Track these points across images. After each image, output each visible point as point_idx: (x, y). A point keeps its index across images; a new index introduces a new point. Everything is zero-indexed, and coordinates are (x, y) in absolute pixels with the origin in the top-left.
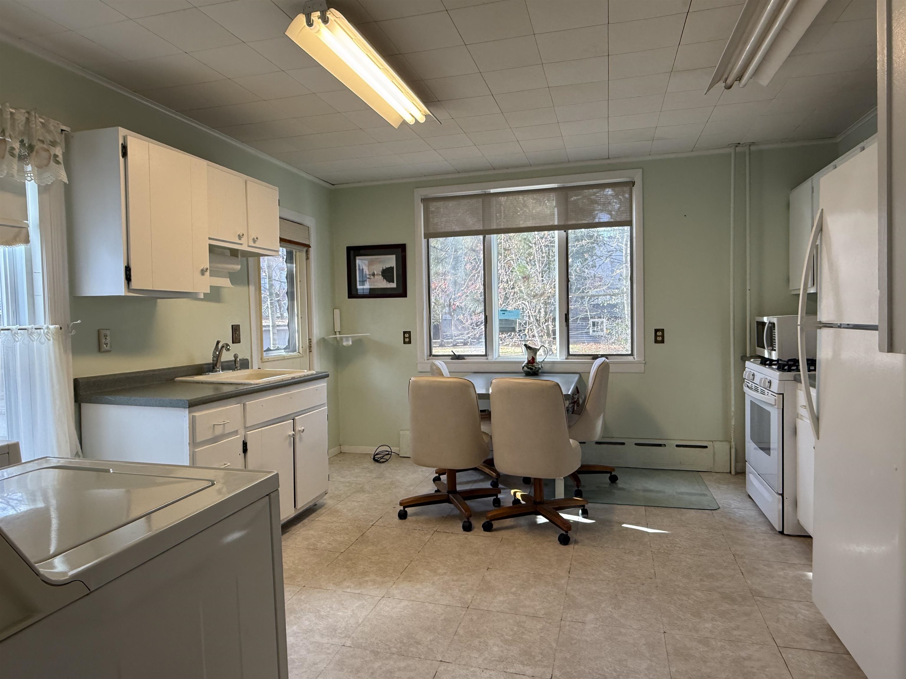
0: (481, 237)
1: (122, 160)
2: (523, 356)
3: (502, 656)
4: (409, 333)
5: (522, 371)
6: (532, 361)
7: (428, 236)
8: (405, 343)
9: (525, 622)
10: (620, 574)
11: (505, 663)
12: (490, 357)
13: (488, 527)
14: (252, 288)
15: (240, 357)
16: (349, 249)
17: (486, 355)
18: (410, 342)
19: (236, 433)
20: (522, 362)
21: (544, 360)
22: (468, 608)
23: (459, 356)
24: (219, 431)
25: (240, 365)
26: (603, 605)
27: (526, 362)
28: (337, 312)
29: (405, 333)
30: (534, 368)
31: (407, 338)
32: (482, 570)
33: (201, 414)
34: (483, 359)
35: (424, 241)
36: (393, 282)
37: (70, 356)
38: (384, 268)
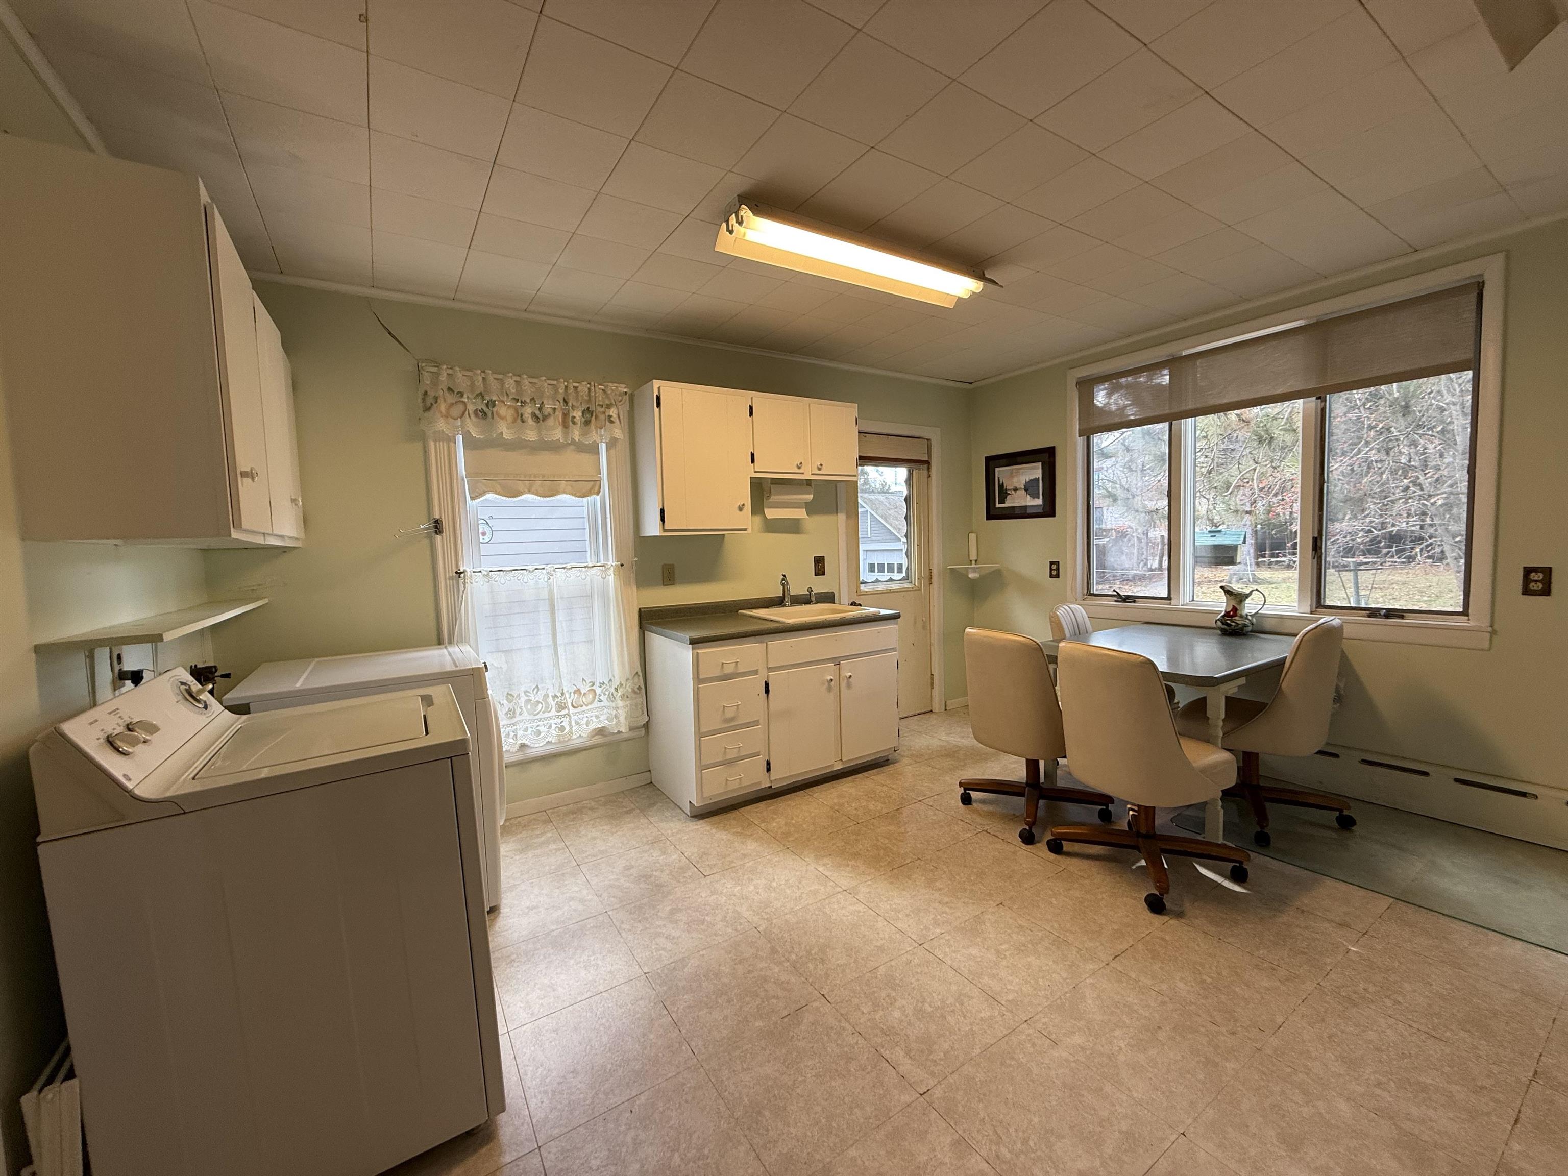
0: (1166, 425)
1: (656, 409)
2: (1221, 604)
3: (894, 1028)
4: (1057, 563)
5: (1214, 625)
6: (1232, 613)
7: (1087, 433)
8: (1051, 576)
9: (970, 998)
10: (1206, 998)
11: (888, 1038)
12: (1173, 602)
13: (1055, 847)
14: (842, 517)
15: (815, 591)
16: (989, 460)
17: (1169, 598)
18: (1058, 576)
19: (756, 672)
20: (1219, 612)
21: (1257, 613)
22: (920, 945)
23: (1128, 597)
24: (729, 669)
25: (816, 598)
26: (1117, 1033)
27: (1223, 614)
28: (973, 537)
29: (1052, 563)
30: (1233, 624)
31: (1055, 570)
32: (991, 902)
33: (705, 651)
34: (1164, 605)
35: (1080, 441)
36: (1039, 498)
37: (635, 588)
38: (1028, 480)
